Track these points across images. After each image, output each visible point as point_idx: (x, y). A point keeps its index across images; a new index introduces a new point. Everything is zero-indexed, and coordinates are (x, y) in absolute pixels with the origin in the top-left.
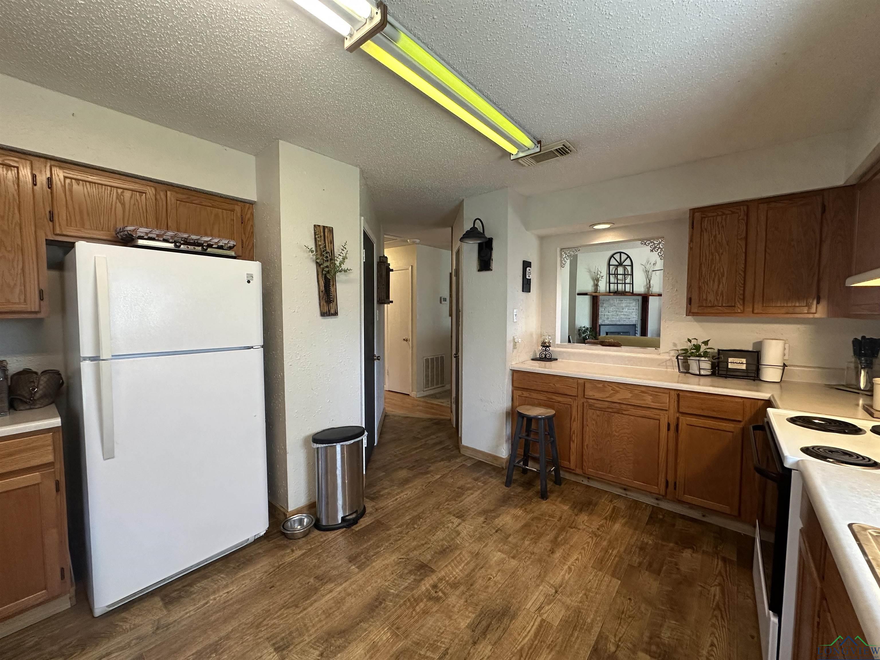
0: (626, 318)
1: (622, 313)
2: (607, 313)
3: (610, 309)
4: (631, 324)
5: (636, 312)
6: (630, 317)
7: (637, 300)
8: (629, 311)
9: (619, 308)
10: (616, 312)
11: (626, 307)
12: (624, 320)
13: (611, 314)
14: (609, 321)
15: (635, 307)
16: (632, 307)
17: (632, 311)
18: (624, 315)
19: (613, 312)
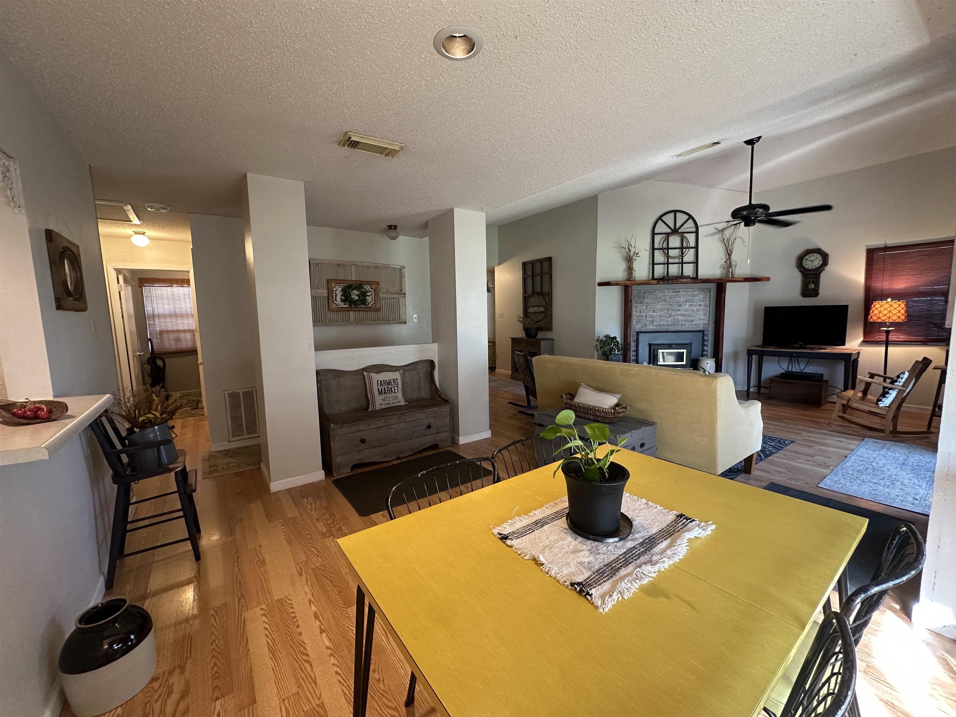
3: (656, 307)
4: (695, 329)
5: (706, 309)
6: (693, 318)
7: (707, 289)
8: (692, 308)
9: (672, 305)
10: (667, 310)
11: (686, 302)
12: (683, 323)
13: (658, 315)
14: (654, 326)
15: (704, 301)
16: (697, 302)
17: (698, 308)
18: (683, 315)
19: (661, 311)
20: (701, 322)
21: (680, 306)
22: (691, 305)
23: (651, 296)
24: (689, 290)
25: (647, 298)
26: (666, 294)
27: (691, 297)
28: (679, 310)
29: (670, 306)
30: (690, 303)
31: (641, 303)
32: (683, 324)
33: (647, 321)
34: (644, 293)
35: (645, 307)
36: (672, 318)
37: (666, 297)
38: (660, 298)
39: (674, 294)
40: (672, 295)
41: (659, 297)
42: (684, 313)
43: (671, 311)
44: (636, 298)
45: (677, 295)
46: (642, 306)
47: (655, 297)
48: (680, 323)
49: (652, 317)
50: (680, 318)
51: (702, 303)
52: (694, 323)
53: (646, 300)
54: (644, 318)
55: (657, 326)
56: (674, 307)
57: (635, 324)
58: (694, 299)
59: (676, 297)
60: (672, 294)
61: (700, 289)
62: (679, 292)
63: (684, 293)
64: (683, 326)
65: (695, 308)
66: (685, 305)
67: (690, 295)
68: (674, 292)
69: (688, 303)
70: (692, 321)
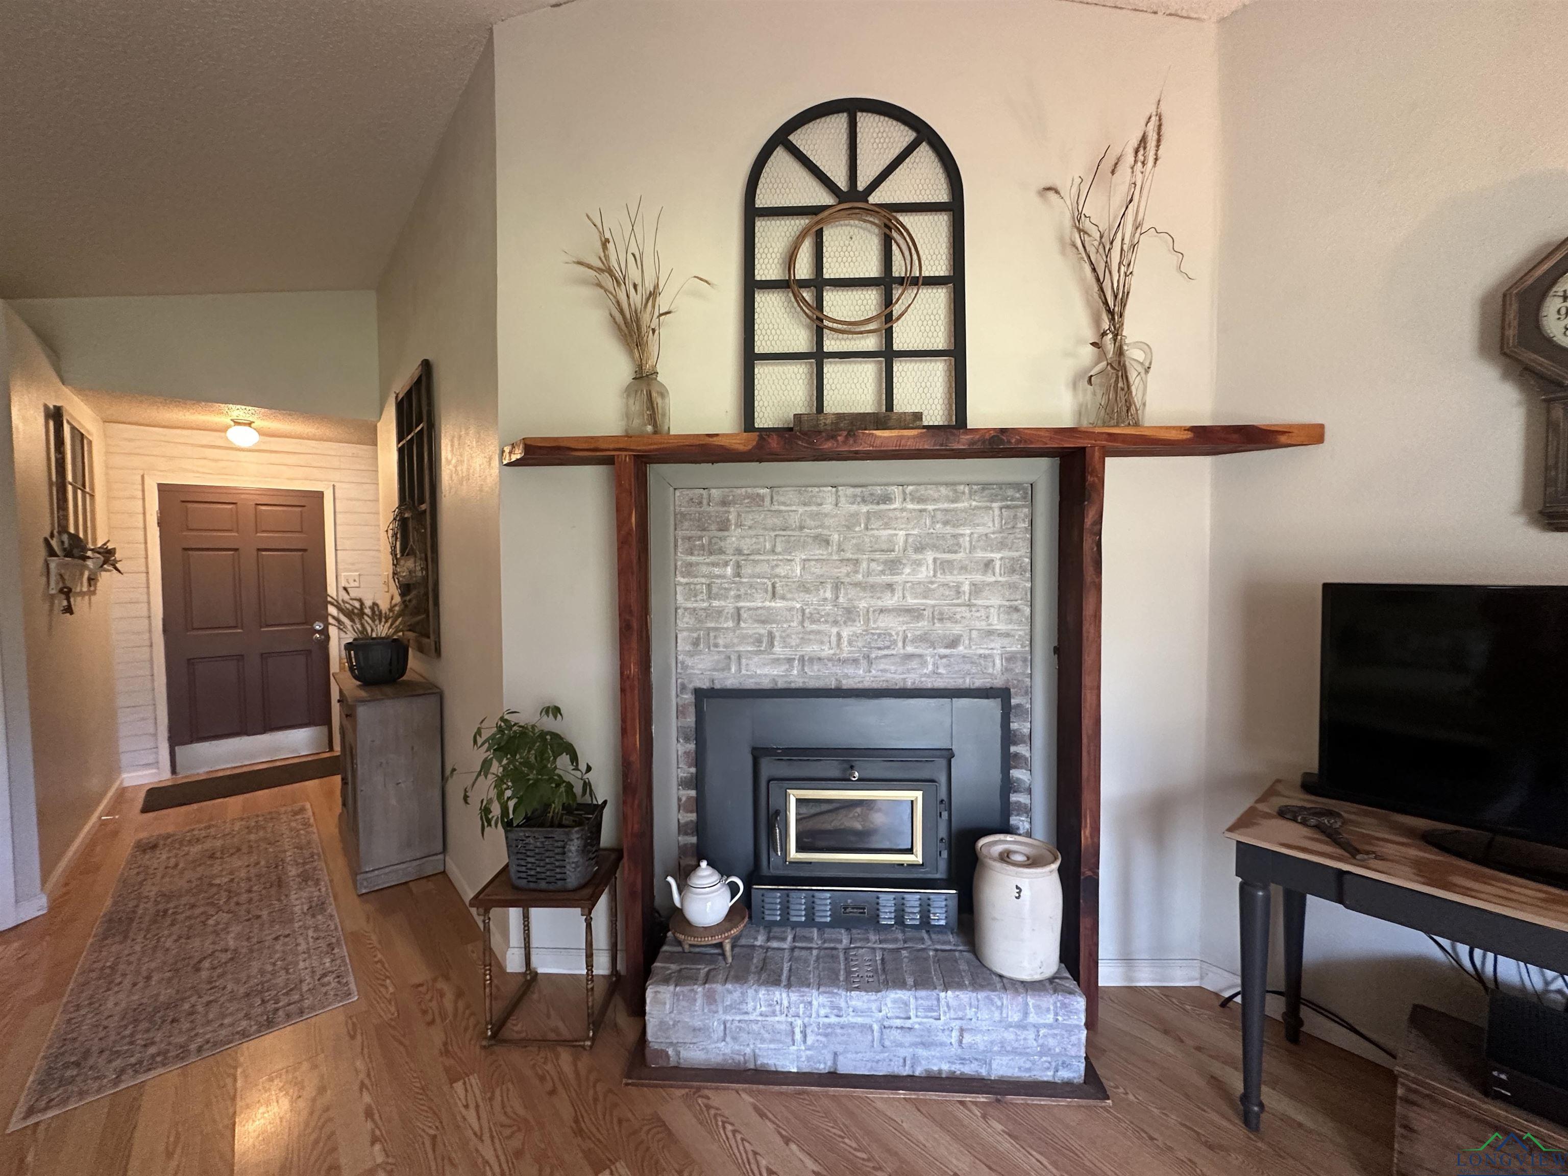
0: (924, 638)
1: (890, 601)
2: (760, 601)
3: (781, 571)
4: (966, 683)
5: (1013, 587)
6: (957, 629)
7: (1017, 486)
8: (949, 578)
9: (857, 562)
10: (836, 587)
11: (919, 549)
12: (910, 649)
13: (790, 609)
14: (776, 661)
15: (1002, 545)
16: (972, 549)
17: (978, 578)
18: (908, 611)
19: (807, 591)
20: (996, 647)
21: (893, 566)
22: (943, 566)
23: (760, 518)
24: (931, 492)
25: (739, 525)
26: (828, 507)
27: (946, 523)
28: (890, 587)
29: (844, 570)
30: (939, 556)
31: (712, 549)
32: (910, 657)
33: (743, 638)
34: (724, 503)
35: (729, 570)
36: (858, 627)
37: (828, 522)
38: (802, 528)
39: (864, 509)
40: (855, 515)
41: (794, 520)
42: (911, 601)
43: (852, 592)
44: (686, 524)
45: (879, 515)
46: (714, 564)
47: (778, 521)
48: (899, 649)
49: (763, 622)
50: (894, 625)
51: (997, 556)
52: (961, 649)
53: (734, 538)
54: (730, 624)
55: (790, 661)
56: (869, 574)
57: (691, 654)
58: (954, 536)
59: (875, 524)
60: (854, 507)
61: (985, 486)
62: (886, 499)
63: (910, 506)
64: (914, 664)
65: (965, 581)
66: (918, 563)
67: (939, 515)
68: (864, 501)
69: (929, 556)
70: (953, 643)
